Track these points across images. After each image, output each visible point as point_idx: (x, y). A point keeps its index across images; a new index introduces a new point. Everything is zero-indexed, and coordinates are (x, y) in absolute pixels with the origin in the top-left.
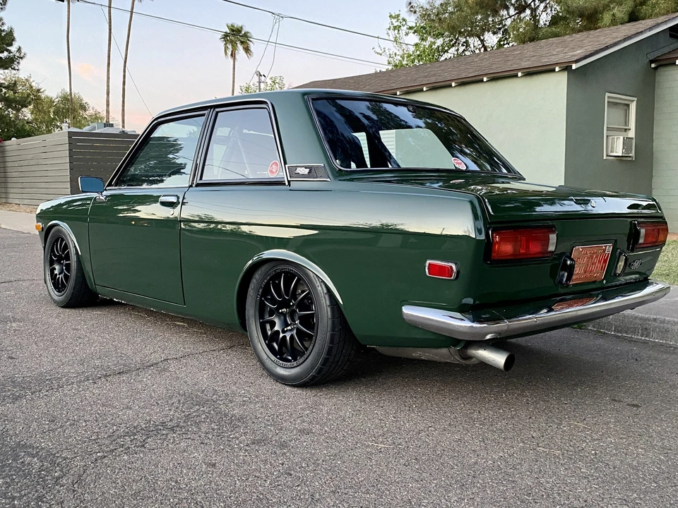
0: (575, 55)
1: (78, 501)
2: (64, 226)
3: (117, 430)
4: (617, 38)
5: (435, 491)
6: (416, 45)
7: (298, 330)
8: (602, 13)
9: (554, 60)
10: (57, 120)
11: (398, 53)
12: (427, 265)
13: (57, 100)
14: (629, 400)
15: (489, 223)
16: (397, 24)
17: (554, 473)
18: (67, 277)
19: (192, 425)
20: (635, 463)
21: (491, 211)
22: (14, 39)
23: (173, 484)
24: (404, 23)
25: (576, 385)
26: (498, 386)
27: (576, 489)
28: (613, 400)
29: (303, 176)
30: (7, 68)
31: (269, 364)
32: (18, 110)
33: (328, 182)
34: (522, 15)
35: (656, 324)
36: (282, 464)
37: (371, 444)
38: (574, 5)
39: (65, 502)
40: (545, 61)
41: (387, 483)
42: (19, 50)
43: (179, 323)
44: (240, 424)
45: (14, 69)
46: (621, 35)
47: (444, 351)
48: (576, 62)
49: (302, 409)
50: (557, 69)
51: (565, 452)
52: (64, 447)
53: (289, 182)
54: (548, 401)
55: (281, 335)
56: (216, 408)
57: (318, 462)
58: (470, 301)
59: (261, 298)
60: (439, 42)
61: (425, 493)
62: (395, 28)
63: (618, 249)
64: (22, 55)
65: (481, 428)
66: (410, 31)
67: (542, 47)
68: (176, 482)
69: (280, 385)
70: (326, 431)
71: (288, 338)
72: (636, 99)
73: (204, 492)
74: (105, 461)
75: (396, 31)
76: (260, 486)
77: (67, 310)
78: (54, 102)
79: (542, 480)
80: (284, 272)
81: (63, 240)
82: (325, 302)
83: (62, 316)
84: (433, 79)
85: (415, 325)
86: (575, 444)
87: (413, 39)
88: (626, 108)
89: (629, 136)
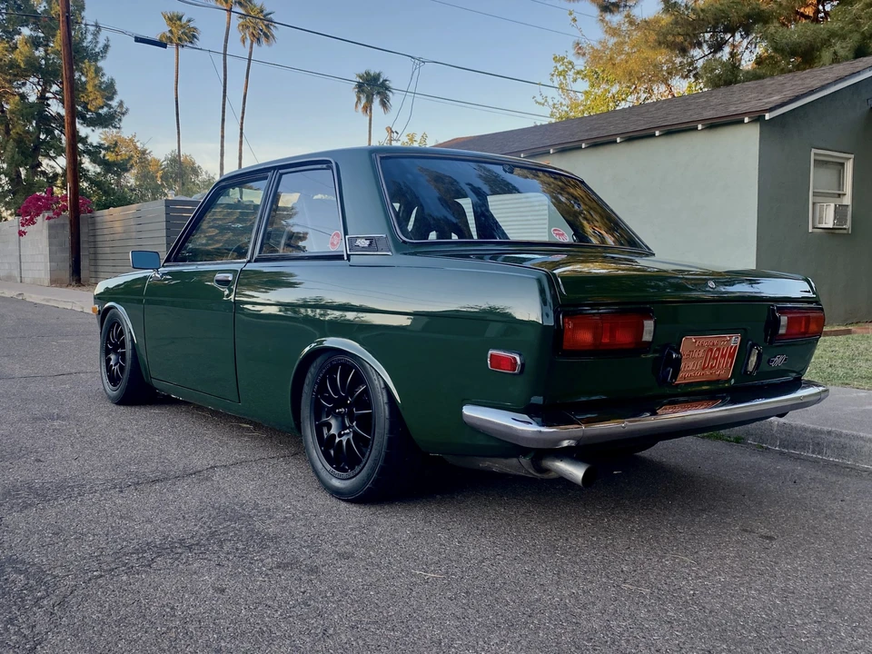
0: (771, 102)
1: (52, 626)
2: (121, 309)
3: (126, 546)
4: (827, 79)
5: (476, 631)
6: (586, 93)
7: (355, 432)
8: (819, 50)
9: (743, 108)
10: (164, 187)
11: (564, 103)
12: (489, 356)
13: (165, 163)
14: (764, 531)
15: (560, 306)
16: (563, 68)
17: (631, 616)
18: (122, 368)
19: (214, 543)
20: (740, 608)
21: (563, 290)
22: (115, 93)
23: (168, 610)
24: (570, 66)
25: (703, 510)
26: (603, 509)
27: (652, 636)
28: (743, 530)
29: (364, 249)
30: (106, 127)
31: (324, 474)
32: (119, 176)
33: (389, 256)
34: (718, 55)
35: (831, 438)
36: (304, 593)
37: (418, 572)
38: (784, 41)
39: (38, 626)
40: (732, 109)
41: (420, 619)
42: (121, 104)
43: (245, 425)
44: (271, 544)
45: (115, 127)
46: (831, 75)
47: (514, 461)
48: (770, 110)
49: (352, 529)
50: (746, 120)
51: (656, 591)
52: (59, 564)
53: (348, 256)
54: (659, 529)
55: (337, 440)
56: (250, 525)
57: (347, 591)
58: (538, 400)
59: (316, 396)
60: (615, 88)
61: (461, 633)
62: (560, 74)
63: (749, 340)
64: (124, 110)
65: (562, 559)
66: (578, 76)
67: (733, 93)
68: (172, 608)
69: (334, 499)
70: (370, 556)
71: (344, 443)
72: (853, 156)
73: (200, 621)
74: (100, 581)
75: (562, 77)
76: (268, 617)
77: (122, 408)
78: (161, 166)
79: (613, 623)
80: (341, 364)
81: (119, 325)
82: (382, 399)
83: (114, 414)
84: (595, 134)
85: (476, 429)
86: (673, 582)
87: (583, 85)
88: (840, 167)
89: (844, 204)
